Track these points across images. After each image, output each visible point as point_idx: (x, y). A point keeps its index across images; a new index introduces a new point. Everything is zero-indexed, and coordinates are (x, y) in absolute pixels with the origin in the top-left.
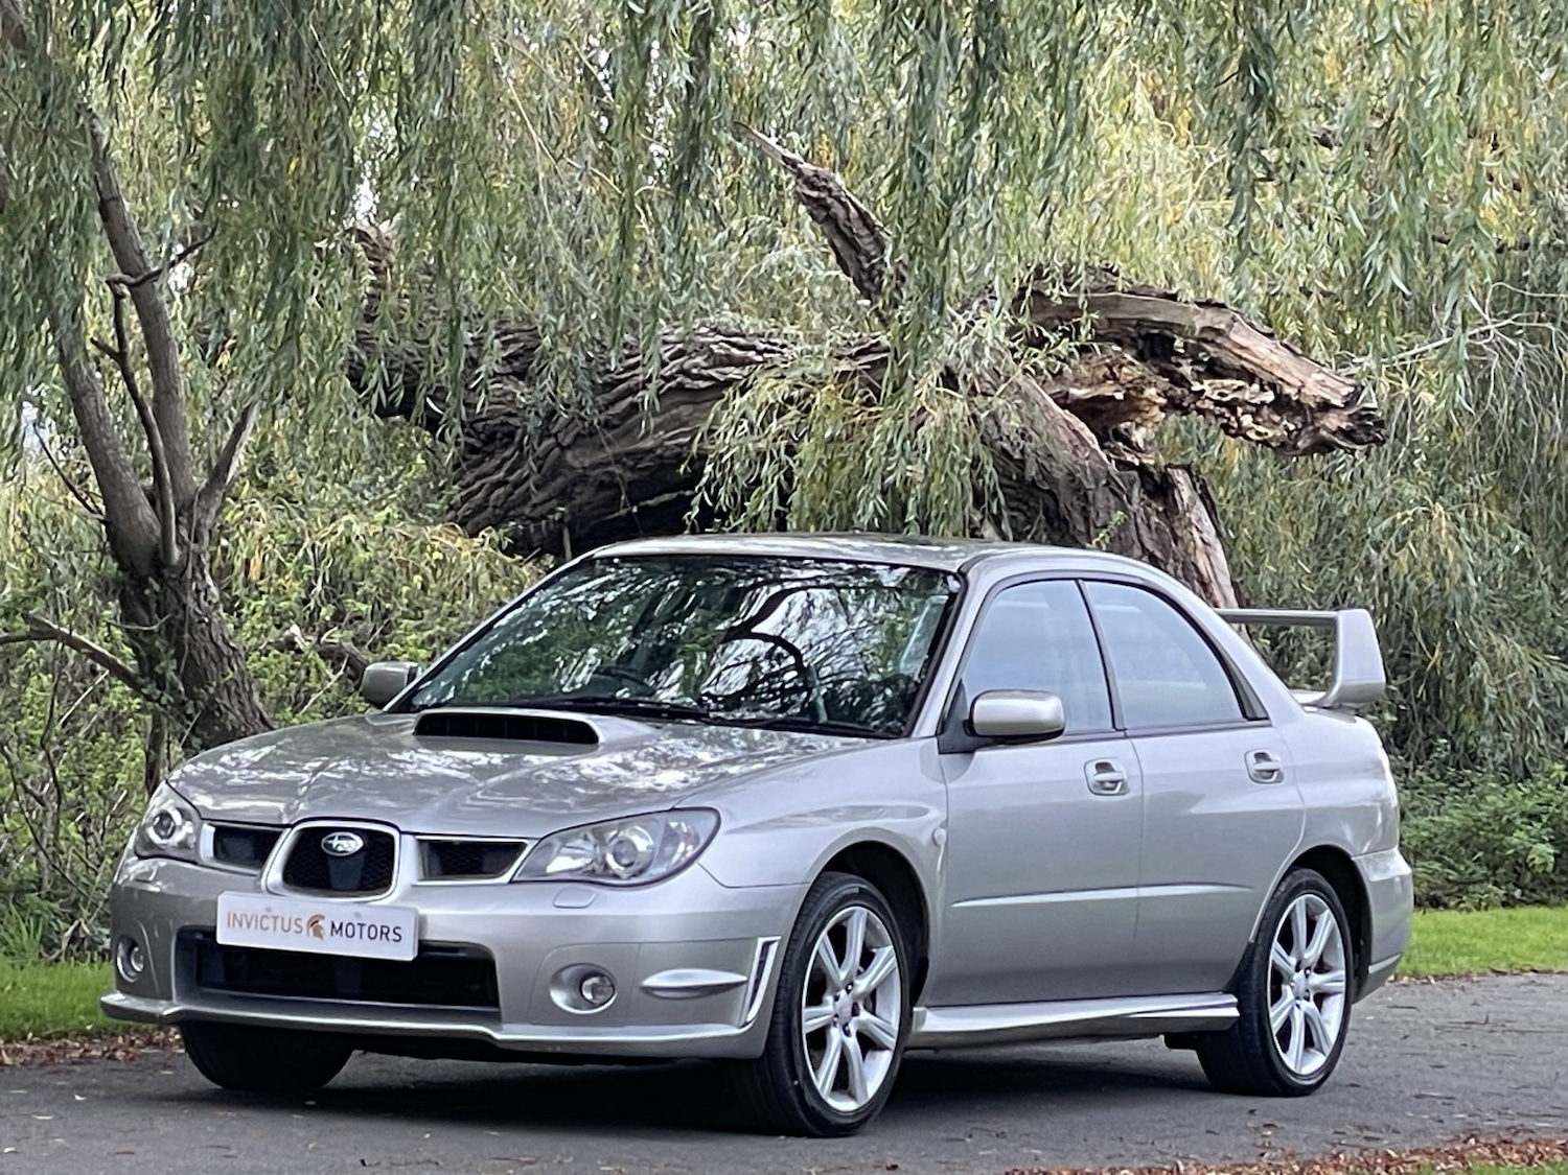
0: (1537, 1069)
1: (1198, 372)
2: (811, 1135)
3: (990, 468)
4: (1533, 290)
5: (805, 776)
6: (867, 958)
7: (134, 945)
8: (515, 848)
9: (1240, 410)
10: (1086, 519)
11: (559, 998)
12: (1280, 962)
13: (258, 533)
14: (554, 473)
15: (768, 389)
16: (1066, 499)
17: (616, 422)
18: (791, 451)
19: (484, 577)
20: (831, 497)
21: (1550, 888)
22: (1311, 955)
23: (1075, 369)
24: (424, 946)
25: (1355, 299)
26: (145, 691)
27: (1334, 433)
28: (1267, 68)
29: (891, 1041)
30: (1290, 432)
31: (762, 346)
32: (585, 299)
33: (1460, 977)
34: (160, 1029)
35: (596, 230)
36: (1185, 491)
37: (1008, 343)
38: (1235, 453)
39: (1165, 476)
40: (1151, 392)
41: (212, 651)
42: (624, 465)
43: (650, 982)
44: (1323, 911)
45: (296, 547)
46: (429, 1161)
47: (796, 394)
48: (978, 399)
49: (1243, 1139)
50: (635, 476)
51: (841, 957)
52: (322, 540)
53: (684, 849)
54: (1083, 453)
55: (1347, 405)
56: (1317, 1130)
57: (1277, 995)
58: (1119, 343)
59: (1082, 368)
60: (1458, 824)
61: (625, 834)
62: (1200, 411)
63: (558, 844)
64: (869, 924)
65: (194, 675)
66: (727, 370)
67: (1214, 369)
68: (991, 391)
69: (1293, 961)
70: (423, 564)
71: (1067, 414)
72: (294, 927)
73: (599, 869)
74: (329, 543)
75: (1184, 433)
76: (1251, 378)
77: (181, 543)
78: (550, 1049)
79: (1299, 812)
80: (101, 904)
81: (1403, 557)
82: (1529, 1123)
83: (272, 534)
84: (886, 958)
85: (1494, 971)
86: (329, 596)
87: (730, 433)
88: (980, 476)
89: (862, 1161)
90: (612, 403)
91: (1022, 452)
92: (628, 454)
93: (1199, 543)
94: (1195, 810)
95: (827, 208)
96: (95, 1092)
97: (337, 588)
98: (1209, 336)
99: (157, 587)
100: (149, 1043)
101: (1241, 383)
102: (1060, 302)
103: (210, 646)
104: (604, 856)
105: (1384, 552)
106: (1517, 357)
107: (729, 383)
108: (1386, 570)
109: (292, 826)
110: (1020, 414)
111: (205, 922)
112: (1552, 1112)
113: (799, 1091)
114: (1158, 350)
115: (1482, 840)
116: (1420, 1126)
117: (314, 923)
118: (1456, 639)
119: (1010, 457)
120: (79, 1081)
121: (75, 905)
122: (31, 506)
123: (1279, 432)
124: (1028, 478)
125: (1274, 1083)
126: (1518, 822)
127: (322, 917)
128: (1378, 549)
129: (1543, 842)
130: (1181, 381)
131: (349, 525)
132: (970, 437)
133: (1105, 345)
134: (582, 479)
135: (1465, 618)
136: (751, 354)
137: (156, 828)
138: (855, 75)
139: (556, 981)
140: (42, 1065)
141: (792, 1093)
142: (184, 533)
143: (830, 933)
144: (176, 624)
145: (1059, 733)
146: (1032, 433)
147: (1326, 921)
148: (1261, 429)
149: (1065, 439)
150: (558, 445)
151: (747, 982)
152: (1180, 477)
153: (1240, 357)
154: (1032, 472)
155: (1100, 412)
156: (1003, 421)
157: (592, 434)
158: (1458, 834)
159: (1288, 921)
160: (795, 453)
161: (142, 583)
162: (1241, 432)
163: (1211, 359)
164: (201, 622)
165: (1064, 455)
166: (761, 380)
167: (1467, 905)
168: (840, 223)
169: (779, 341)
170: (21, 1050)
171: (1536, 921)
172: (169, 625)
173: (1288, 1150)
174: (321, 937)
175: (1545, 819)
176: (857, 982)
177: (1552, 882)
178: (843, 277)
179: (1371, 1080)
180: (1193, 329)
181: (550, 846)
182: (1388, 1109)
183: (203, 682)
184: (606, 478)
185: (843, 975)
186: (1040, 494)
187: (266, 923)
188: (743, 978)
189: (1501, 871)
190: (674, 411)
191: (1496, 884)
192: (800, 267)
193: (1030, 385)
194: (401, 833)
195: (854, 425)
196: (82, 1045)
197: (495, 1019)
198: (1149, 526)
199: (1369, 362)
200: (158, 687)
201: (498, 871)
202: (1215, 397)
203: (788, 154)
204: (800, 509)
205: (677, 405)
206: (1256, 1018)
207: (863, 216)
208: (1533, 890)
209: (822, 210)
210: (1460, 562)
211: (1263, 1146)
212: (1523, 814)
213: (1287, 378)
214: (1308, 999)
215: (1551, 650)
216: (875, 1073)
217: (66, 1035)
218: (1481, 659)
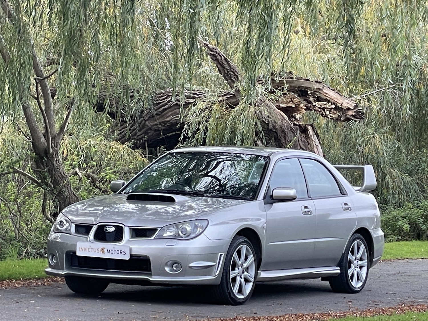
0: (416, 285)
1: (314, 100)
2: (232, 305)
3: (260, 125)
4: (400, 77)
5: (229, 210)
6: (246, 258)
7: (54, 255)
8: (155, 230)
9: (326, 110)
10: (285, 139)
11: (167, 269)
12: (351, 258)
13: (66, 144)
14: (143, 127)
15: (200, 105)
16: (280, 134)
17: (159, 114)
18: (207, 121)
19: (126, 155)
20: (218, 133)
21: (408, 236)
22: (358, 256)
23: (282, 99)
24: (131, 256)
25: (353, 80)
26: (43, 187)
27: (351, 116)
28: (353, 24)
29: (252, 280)
30: (339, 116)
31: (198, 93)
32: (151, 81)
33: (388, 260)
34: (55, 277)
35: (154, 63)
36: (311, 132)
37: (265, 92)
38: (323, 121)
39: (306, 127)
40: (302, 105)
41: (60, 176)
42: (162, 125)
43: (191, 265)
44: (361, 245)
45: (76, 147)
46: (135, 312)
47: (208, 106)
48: (256, 107)
49: (344, 305)
50: (165, 128)
51: (240, 258)
52: (83, 145)
53: (199, 230)
54: (284, 122)
55: (354, 108)
56: (362, 302)
57: (350, 267)
58: (293, 92)
59: (284, 99)
60: (384, 219)
61: (184, 226)
62: (315, 110)
63: (166, 229)
64: (247, 249)
65: (56, 183)
66: (189, 100)
67: (319, 99)
68: (260, 105)
69: (354, 258)
70: (110, 152)
71: (279, 111)
72: (97, 251)
73: (177, 235)
74: (85, 146)
75: (309, 115)
76: (329, 101)
77: (52, 148)
78: (165, 283)
79: (356, 219)
80: (33, 243)
81: (367, 149)
82: (417, 300)
83: (69, 144)
84: (251, 258)
85: (397, 259)
86: (85, 161)
87: (191, 117)
88: (257, 128)
89: (247, 312)
90: (158, 109)
91: (268, 121)
92: (163, 122)
93: (315, 145)
94: (330, 218)
95: (216, 57)
96: (43, 294)
97: (88, 158)
98: (318, 90)
99: (46, 159)
100: (53, 281)
101: (326, 103)
102: (279, 82)
103: (60, 175)
104: (178, 232)
105: (362, 147)
106: (396, 95)
107: (190, 103)
108: (362, 152)
109: (96, 224)
110: (267, 111)
111: (73, 250)
112: (422, 297)
113: (229, 293)
114: (304, 94)
115: (390, 224)
116: (389, 301)
117: (102, 250)
118: (381, 170)
119: (265, 123)
120: (37, 291)
121: (26, 244)
122: (6, 136)
123: (336, 116)
124: (270, 128)
125: (349, 290)
126: (400, 219)
127: (104, 248)
128: (360, 146)
129: (407, 224)
130: (310, 102)
131: (90, 141)
132: (254, 118)
133: (290, 93)
134: (151, 129)
135: (384, 164)
136: (196, 95)
137: (59, 225)
138: (221, 21)
139: (166, 265)
140: (26, 287)
141: (227, 294)
142: (53, 145)
143: (237, 252)
144: (51, 169)
145: (295, 198)
146: (271, 116)
147: (362, 247)
148: (331, 115)
149: (279, 118)
150: (144, 120)
151: (216, 265)
152: (310, 128)
153: (326, 96)
154: (271, 126)
155: (288, 110)
156: (263, 113)
157: (153, 117)
158: (384, 222)
159: (353, 248)
160: (208, 122)
161: (42, 158)
162: (326, 116)
163: (318, 97)
164: (58, 168)
165: (279, 122)
166: (199, 103)
167: (387, 241)
168: (219, 61)
169: (203, 92)
170: (20, 283)
171: (406, 245)
172: (49, 169)
173: (356, 308)
174: (104, 253)
175: (407, 218)
176: (244, 264)
177: (409, 235)
178: (220, 75)
179: (374, 289)
180: (314, 88)
181: (164, 229)
182: (380, 297)
183: (58, 184)
184: (157, 129)
185: (240, 263)
186: (273, 133)
187: (90, 250)
188: (215, 264)
189: (396, 232)
190: (175, 111)
191: (394, 235)
192: (208, 73)
193: (270, 103)
194: (125, 226)
195: (223, 114)
196: (35, 282)
197: (150, 275)
198: (302, 141)
199: (358, 97)
200: (46, 186)
201: (151, 236)
202: (319, 106)
203: (205, 42)
204: (210, 137)
205: (176, 109)
206: (344, 273)
207: (225, 59)
208: (404, 237)
209: (215, 57)
210: (382, 150)
211: (349, 307)
212: (401, 217)
213: (338, 101)
214: (358, 268)
215: (406, 173)
216: (248, 288)
217: (31, 279)
218: (388, 175)
